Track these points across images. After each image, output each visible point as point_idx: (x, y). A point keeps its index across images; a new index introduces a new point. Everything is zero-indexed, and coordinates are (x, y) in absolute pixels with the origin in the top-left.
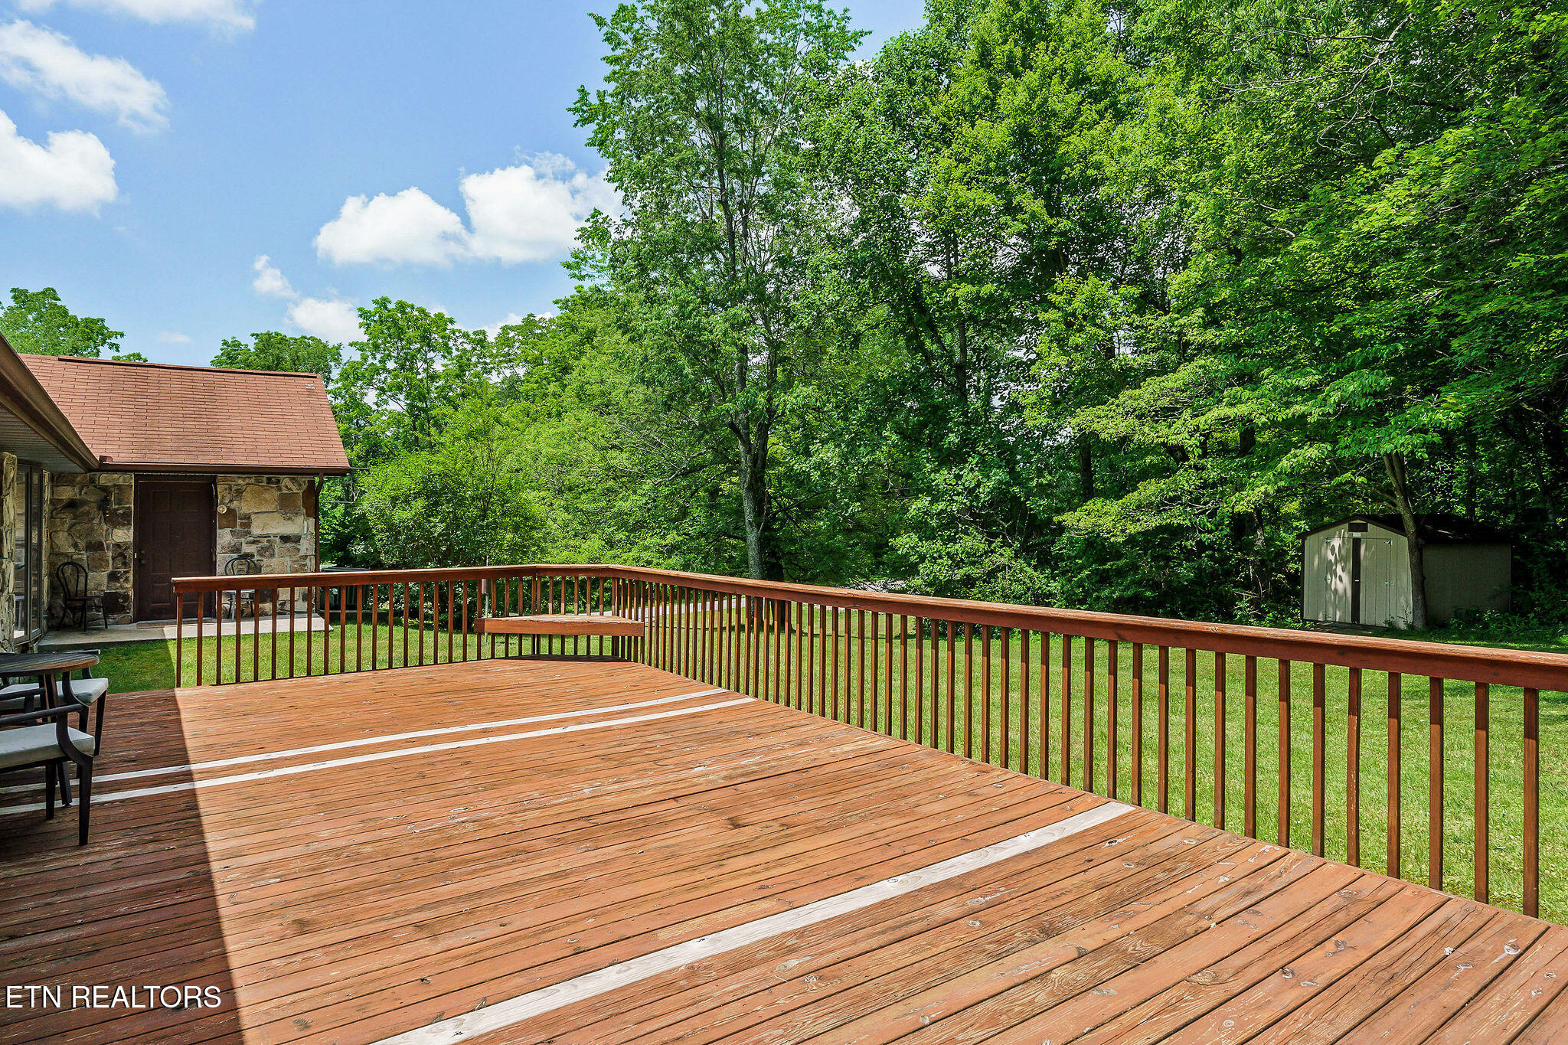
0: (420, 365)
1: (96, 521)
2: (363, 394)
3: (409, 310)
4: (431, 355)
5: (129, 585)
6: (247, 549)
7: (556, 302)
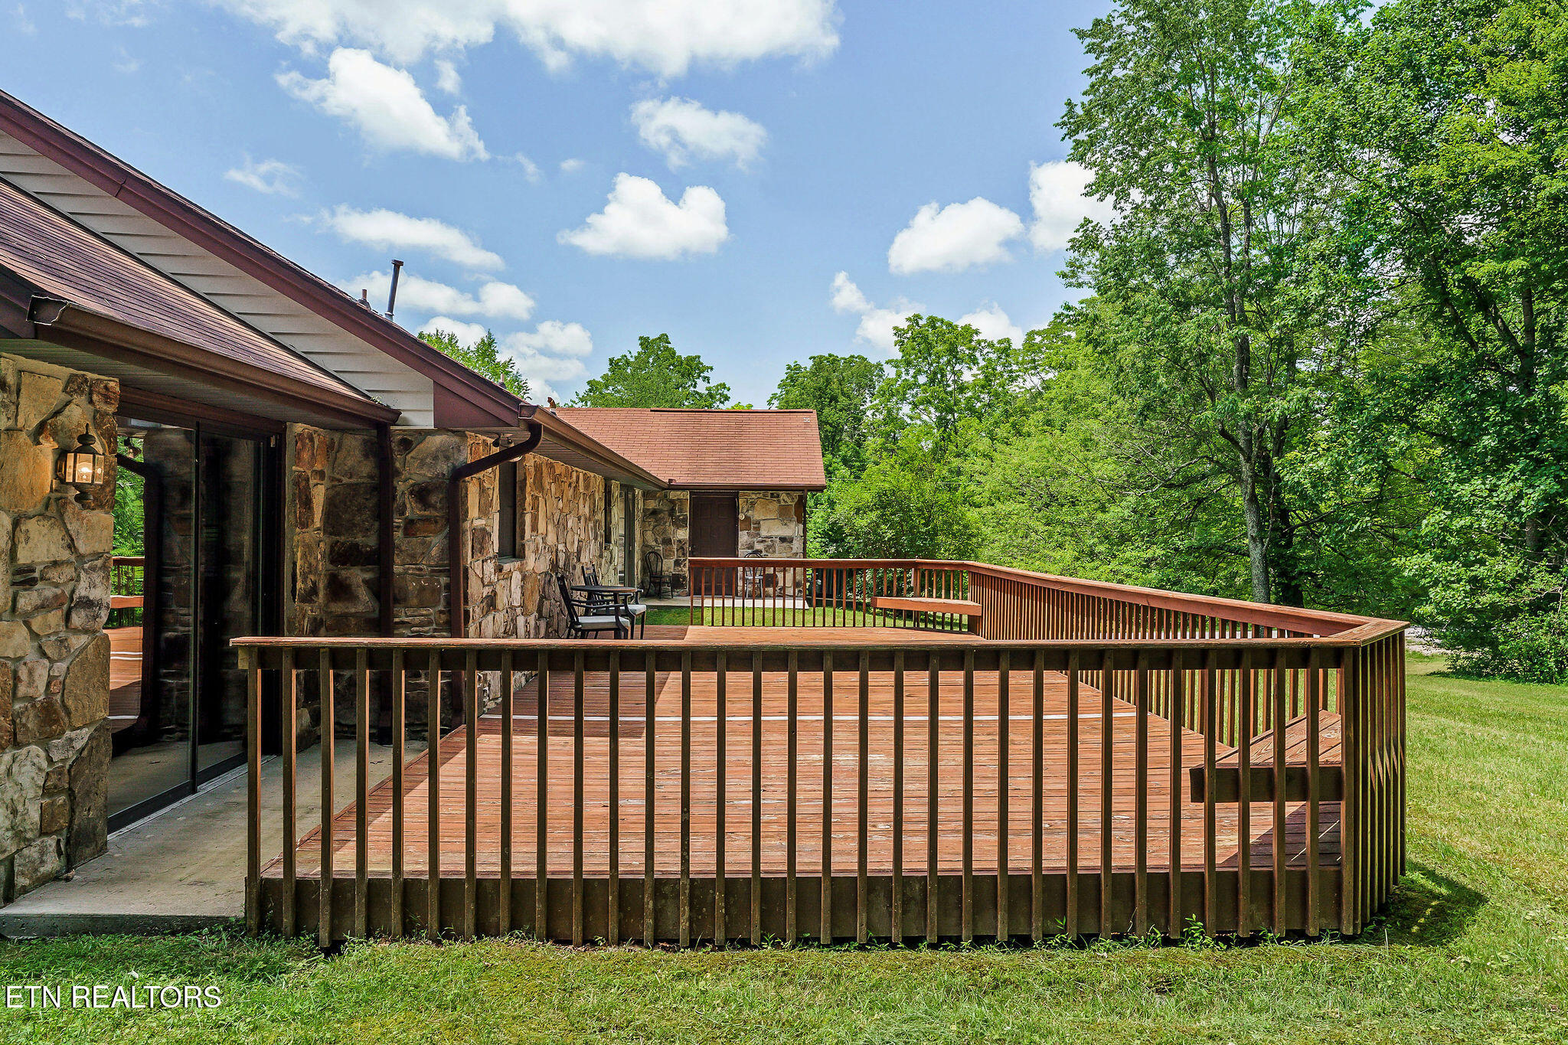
0: (950, 377)
1: (668, 524)
2: (899, 409)
3: (938, 324)
4: (957, 367)
5: (686, 569)
6: (758, 546)
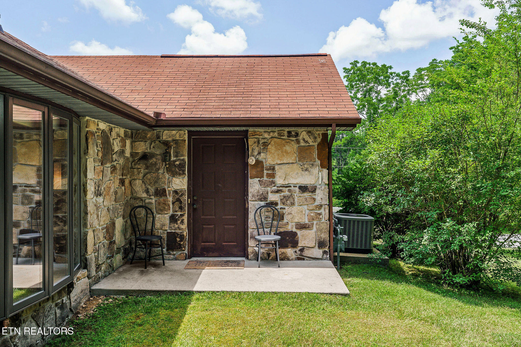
0: (374, 95)
1: (161, 171)
3: (368, 65)
4: (379, 88)
5: (184, 226)
6: (272, 197)
7: (451, 48)
